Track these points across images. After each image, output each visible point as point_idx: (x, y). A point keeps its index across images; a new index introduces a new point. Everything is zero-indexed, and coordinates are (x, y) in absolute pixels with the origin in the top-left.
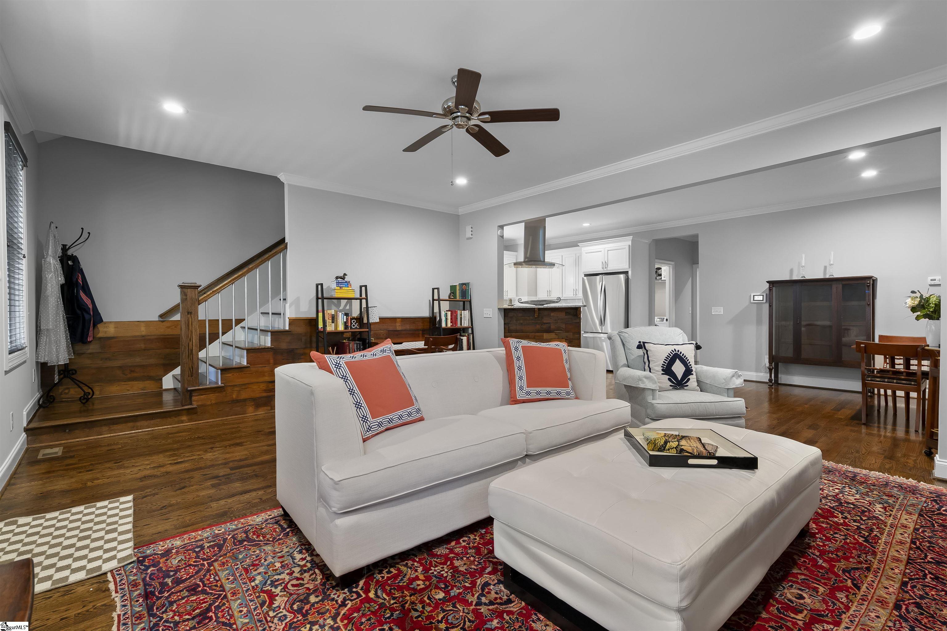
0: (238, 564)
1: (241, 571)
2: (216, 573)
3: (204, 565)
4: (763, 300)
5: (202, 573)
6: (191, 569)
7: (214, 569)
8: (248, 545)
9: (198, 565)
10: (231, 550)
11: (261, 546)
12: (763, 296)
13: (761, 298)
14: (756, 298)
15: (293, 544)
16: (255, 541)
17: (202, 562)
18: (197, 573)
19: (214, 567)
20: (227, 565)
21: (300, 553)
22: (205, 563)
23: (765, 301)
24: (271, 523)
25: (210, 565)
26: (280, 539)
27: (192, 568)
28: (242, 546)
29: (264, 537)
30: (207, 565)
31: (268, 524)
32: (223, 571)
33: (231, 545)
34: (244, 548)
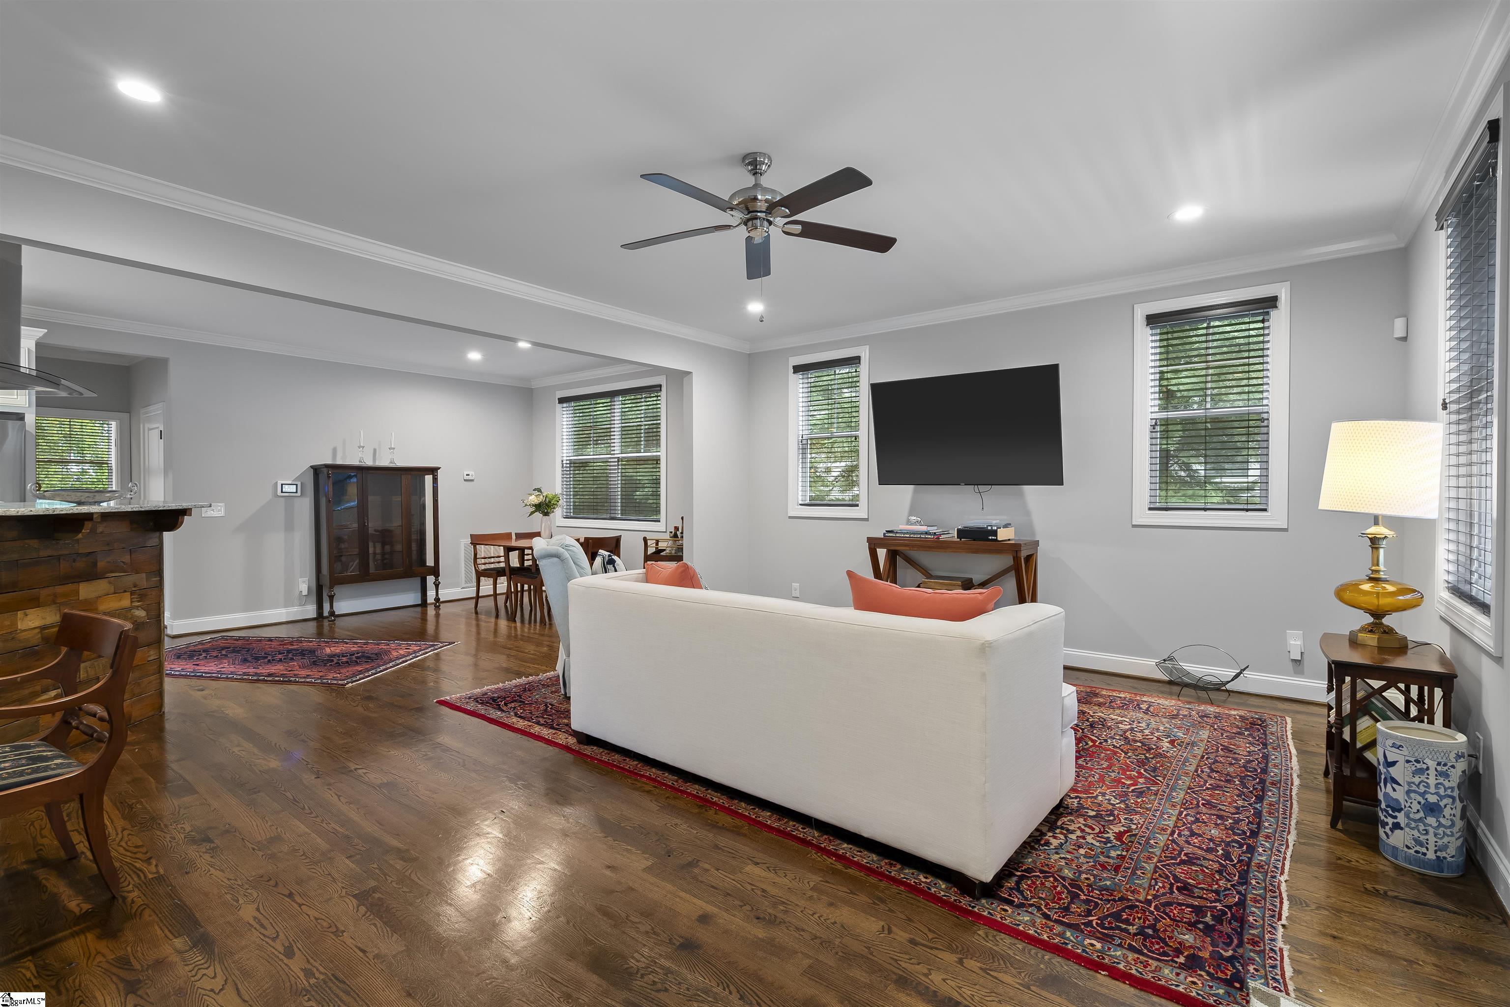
0: (1119, 880)
1: (1123, 871)
2: (1149, 889)
3: (1156, 907)
4: (296, 492)
5: (1163, 900)
6: (1174, 914)
7: (1147, 894)
8: (1083, 892)
9: (1162, 912)
10: (1109, 901)
11: (1072, 880)
12: (297, 485)
13: (293, 489)
14: (286, 488)
15: (1040, 855)
16: (1069, 892)
17: (1155, 913)
18: (1169, 904)
19: (1147, 896)
20: (1130, 887)
21: (1049, 843)
22: (1152, 909)
23: (299, 494)
24: (1022, 895)
25: (1149, 903)
26: (1042, 872)
27: (1172, 914)
28: (1092, 896)
29: (1055, 887)
30: (1153, 904)
31: (1026, 899)
32: (1140, 886)
33: (1102, 908)
34: (1092, 891)
